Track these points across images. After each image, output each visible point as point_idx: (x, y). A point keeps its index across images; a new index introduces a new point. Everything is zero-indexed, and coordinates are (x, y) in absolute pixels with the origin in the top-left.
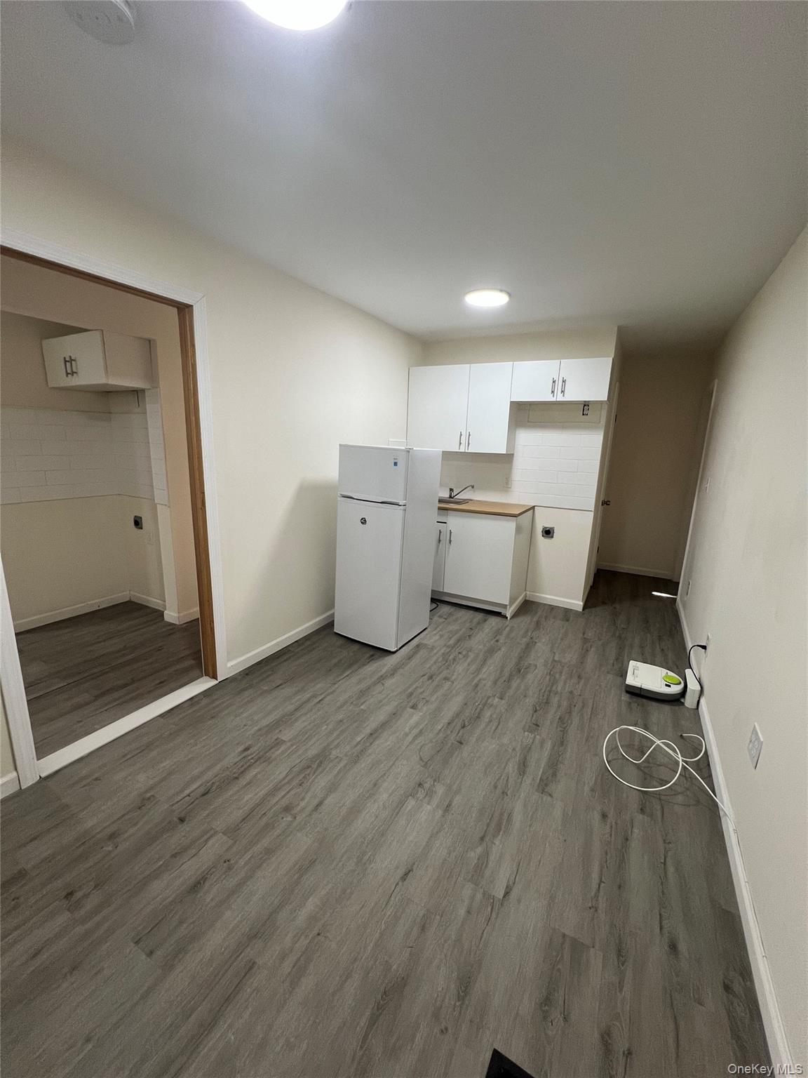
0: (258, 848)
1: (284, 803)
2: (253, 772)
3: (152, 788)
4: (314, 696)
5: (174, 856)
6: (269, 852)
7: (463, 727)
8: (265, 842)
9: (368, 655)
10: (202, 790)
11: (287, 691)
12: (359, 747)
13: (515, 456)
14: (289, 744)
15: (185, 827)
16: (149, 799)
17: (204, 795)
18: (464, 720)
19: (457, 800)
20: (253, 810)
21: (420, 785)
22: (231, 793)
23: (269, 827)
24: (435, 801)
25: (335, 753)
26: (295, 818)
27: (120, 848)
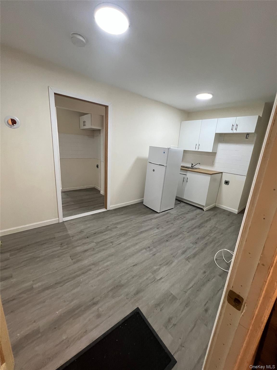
0: (102, 248)
1: (111, 241)
2: (107, 232)
3: (84, 229)
4: (131, 219)
5: (83, 244)
6: (104, 250)
7: (171, 237)
8: (103, 248)
9: (151, 212)
10: (94, 233)
11: (123, 216)
12: (136, 234)
13: (217, 153)
14: (118, 228)
15: (88, 239)
16: (82, 231)
17: (94, 234)
18: (171, 235)
19: (158, 254)
20: (104, 240)
21: (149, 247)
22: (100, 235)
23: (106, 245)
24: (151, 252)
25: (129, 234)
26: (113, 245)
27: (73, 239)
